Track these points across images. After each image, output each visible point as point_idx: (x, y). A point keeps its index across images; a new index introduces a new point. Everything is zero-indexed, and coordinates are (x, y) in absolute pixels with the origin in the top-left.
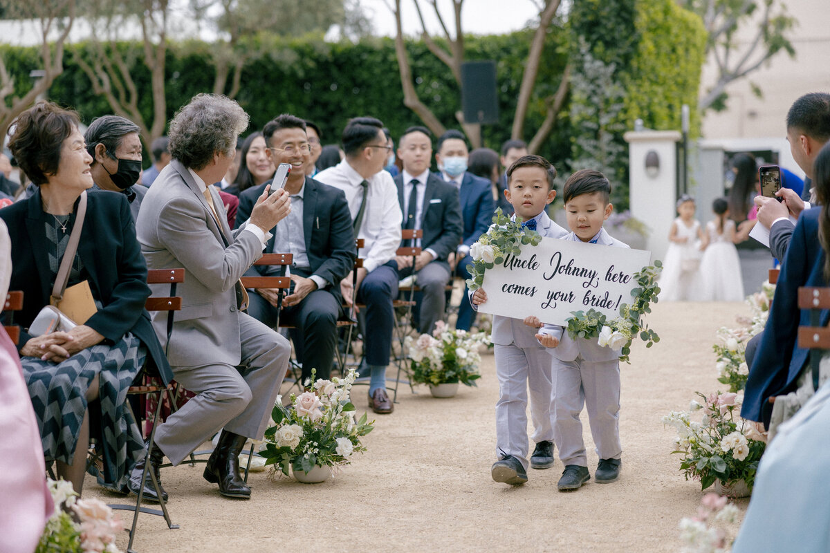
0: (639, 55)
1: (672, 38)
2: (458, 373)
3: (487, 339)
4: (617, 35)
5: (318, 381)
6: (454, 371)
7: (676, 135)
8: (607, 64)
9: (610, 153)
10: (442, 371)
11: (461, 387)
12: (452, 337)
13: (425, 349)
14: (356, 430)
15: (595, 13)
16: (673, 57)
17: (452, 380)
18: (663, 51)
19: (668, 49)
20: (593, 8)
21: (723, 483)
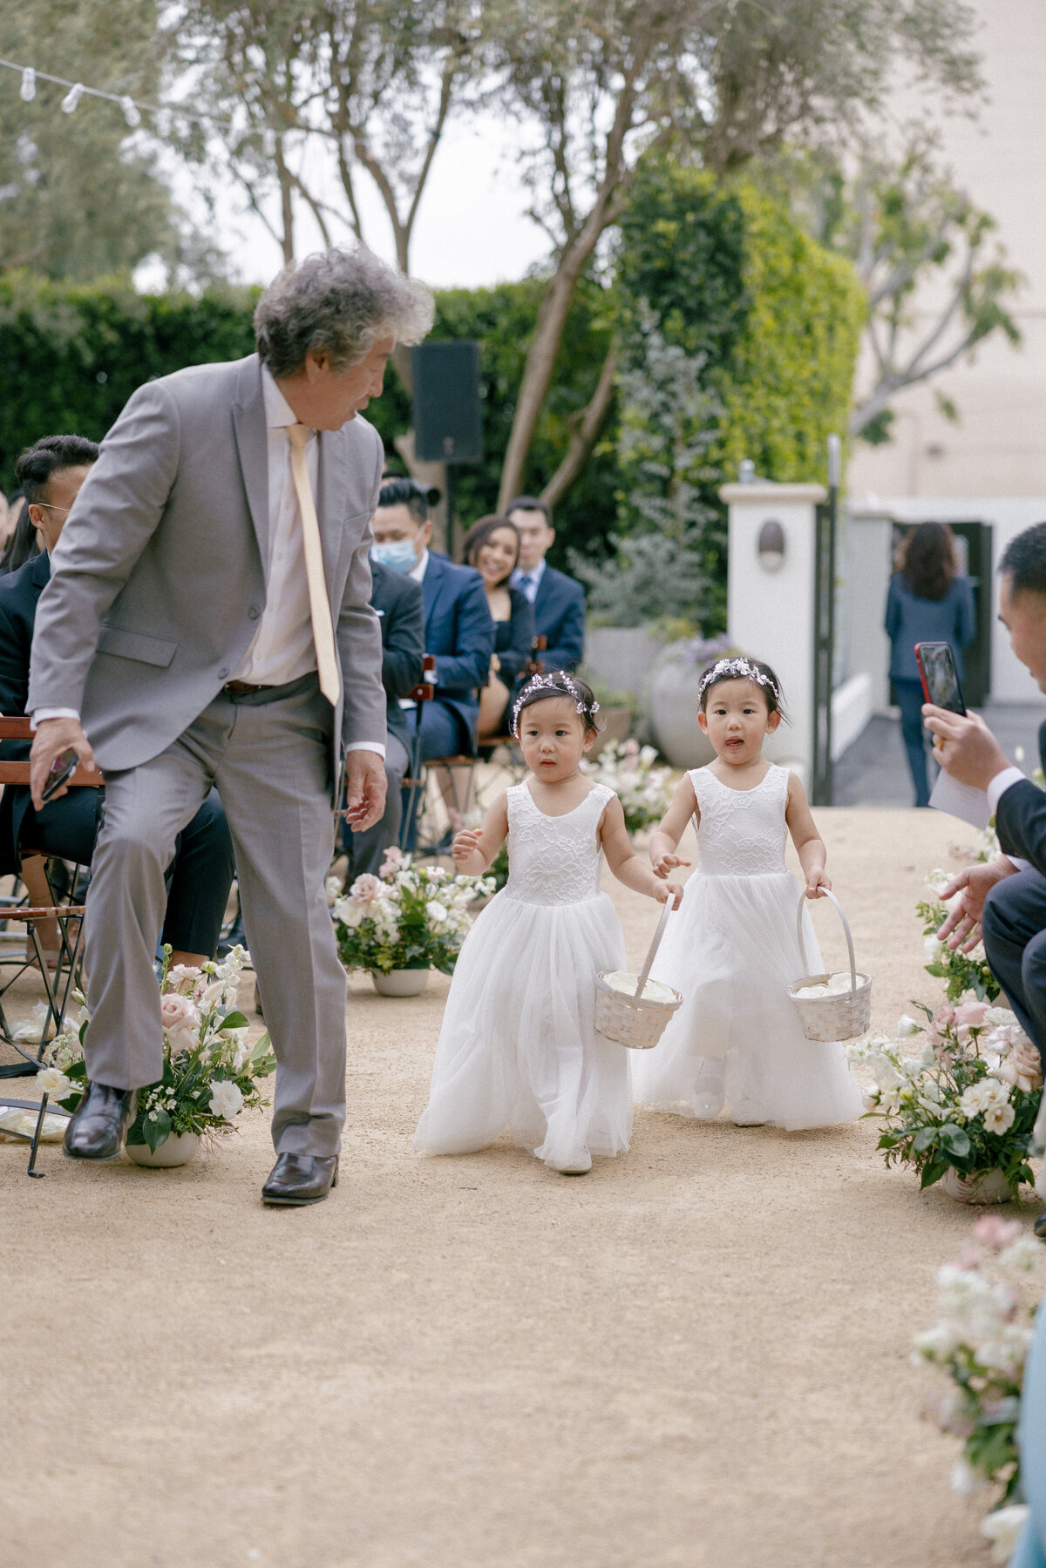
0: (749, 338)
1: (807, 307)
2: (429, 950)
3: (485, 884)
4: (708, 298)
5: (176, 968)
6: (421, 945)
7: (817, 491)
8: (690, 353)
9: (692, 524)
10: (396, 946)
11: (433, 975)
12: (417, 881)
13: (368, 902)
14: (251, 1066)
15: (669, 255)
16: (807, 340)
17: (418, 963)
18: (789, 330)
19: (800, 328)
20: (664, 243)
21: (962, 1177)
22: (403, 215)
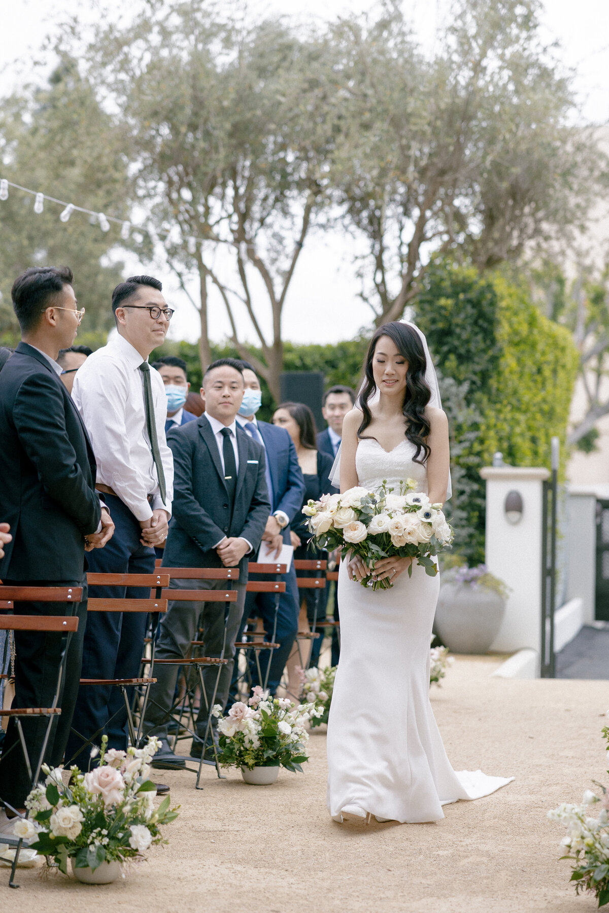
0: (500, 374)
1: (538, 356)
2: (279, 754)
3: (317, 710)
4: (472, 346)
5: (110, 751)
6: (274, 750)
7: (545, 472)
8: (459, 382)
9: (462, 493)
10: (258, 750)
11: (282, 772)
12: (272, 707)
13: (239, 720)
14: (157, 816)
15: (447, 319)
16: (539, 378)
17: (270, 762)
18: (527, 370)
19: (534, 369)
20: (443, 312)
22: (278, 296)
